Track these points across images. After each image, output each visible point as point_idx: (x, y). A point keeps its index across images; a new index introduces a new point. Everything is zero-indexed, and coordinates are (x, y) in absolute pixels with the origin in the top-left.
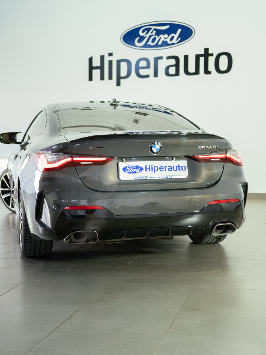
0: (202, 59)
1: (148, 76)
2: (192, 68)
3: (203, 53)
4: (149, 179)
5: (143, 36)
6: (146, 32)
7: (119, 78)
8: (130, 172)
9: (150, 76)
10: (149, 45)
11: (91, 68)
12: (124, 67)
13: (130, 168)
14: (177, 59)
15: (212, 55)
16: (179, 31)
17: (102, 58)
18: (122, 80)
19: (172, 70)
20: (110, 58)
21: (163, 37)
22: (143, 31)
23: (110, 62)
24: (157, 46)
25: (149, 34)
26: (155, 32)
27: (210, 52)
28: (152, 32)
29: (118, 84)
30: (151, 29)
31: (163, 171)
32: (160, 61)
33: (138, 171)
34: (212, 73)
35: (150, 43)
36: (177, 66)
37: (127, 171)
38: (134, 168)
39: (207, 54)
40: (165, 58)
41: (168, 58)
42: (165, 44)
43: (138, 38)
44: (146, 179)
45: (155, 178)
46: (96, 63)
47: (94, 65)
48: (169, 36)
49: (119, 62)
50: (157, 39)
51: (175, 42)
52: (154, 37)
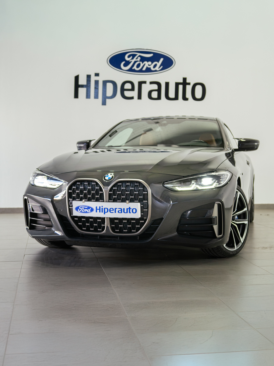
0: (181, 87)
1: (132, 98)
2: (172, 94)
3: (181, 81)
5: (129, 61)
7: (105, 98)
9: (134, 98)
10: (134, 69)
11: (77, 86)
12: (110, 86)
14: (159, 84)
15: (189, 84)
16: (162, 60)
17: (89, 77)
18: (107, 100)
19: (155, 95)
20: (97, 78)
21: (147, 64)
22: (129, 57)
23: (97, 82)
24: (141, 71)
25: (135, 60)
26: (139, 58)
27: (188, 81)
28: (137, 58)
29: (104, 103)
30: (136, 55)
32: (143, 85)
34: (189, 99)
35: (135, 67)
36: (159, 91)
39: (185, 83)
40: (148, 83)
41: (151, 83)
42: (148, 70)
43: (124, 62)
46: (83, 81)
47: (80, 83)
48: (152, 63)
49: (105, 83)
50: (142, 65)
51: (158, 70)
52: (139, 62)
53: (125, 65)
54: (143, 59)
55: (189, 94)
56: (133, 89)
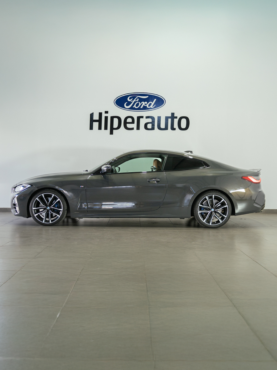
0: (170, 120)
1: (133, 129)
2: (163, 126)
3: (170, 116)
5: (130, 101)
6: (132, 99)
7: (112, 129)
10: (134, 108)
11: (92, 121)
12: (116, 121)
14: (153, 118)
15: (176, 117)
16: (155, 100)
17: (100, 114)
18: (114, 131)
19: (149, 126)
20: (106, 115)
21: (144, 103)
22: (130, 99)
23: (106, 118)
24: (139, 109)
25: (134, 100)
26: (138, 100)
28: (136, 100)
29: (111, 133)
30: (136, 97)
32: (141, 119)
34: (176, 129)
35: (135, 106)
36: (153, 123)
39: (173, 117)
40: (144, 117)
41: (147, 117)
43: (126, 103)
46: (96, 117)
47: (94, 119)
48: (147, 103)
49: (112, 118)
50: (140, 104)
51: (152, 107)
52: (138, 102)
53: (127, 105)
54: (141, 100)
55: (176, 125)
56: (133, 122)
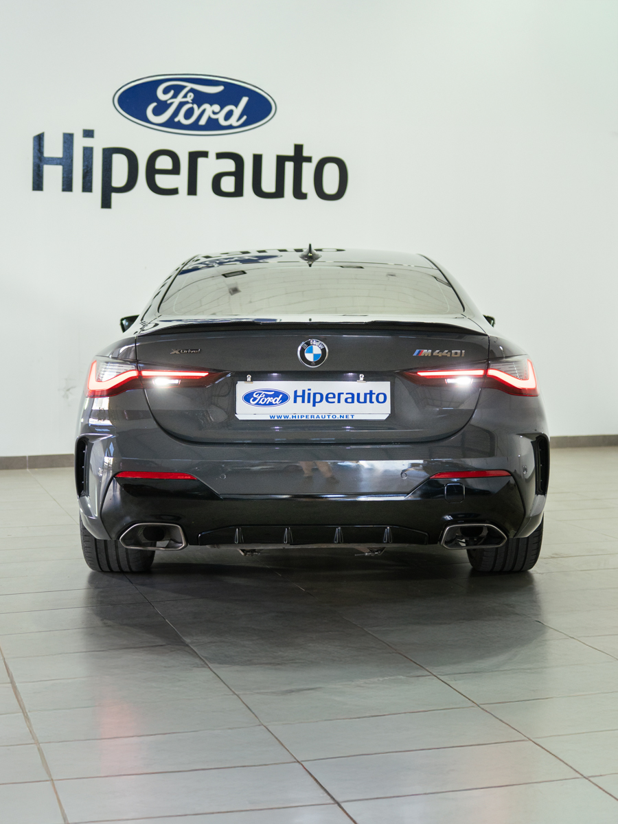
0: (289, 167)
1: (174, 192)
2: (269, 184)
3: (291, 153)
4: (300, 419)
5: (166, 101)
6: (172, 92)
7: (108, 190)
8: (260, 404)
9: (180, 191)
10: (179, 122)
11: (40, 161)
12: (120, 163)
13: (260, 394)
14: (238, 160)
15: (309, 159)
16: (245, 100)
17: (68, 139)
18: (114, 196)
19: (228, 184)
20: (88, 142)
21: (209, 110)
22: (166, 91)
23: (88, 152)
24: (195, 126)
25: (180, 99)
26: (191, 96)
27: (306, 153)
28: (185, 96)
29: (106, 203)
30: (184, 87)
31: (334, 402)
32: (201, 161)
33: (277, 402)
34: (309, 196)
35: (180, 118)
36: (238, 174)
37: (253, 401)
38: (270, 396)
39: (299, 157)
40: (212, 155)
41: (220, 156)
42: (213, 125)
43: (154, 105)
44: (294, 418)
45: (315, 419)
46: (53, 148)
47: (47, 153)
48: (222, 108)
49: (108, 153)
50: (197, 112)
51: (235, 124)
52: (190, 106)
53: (157, 112)
54: (200, 99)
55: (308, 185)
56: (176, 170)
